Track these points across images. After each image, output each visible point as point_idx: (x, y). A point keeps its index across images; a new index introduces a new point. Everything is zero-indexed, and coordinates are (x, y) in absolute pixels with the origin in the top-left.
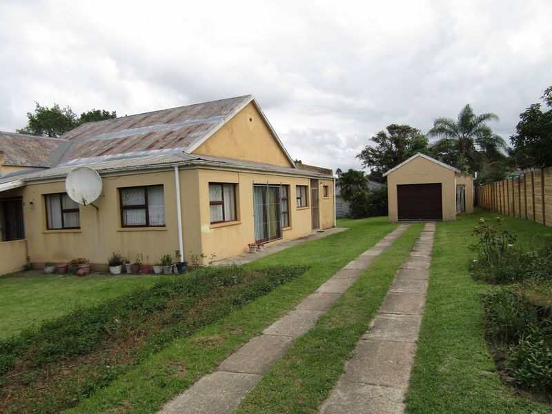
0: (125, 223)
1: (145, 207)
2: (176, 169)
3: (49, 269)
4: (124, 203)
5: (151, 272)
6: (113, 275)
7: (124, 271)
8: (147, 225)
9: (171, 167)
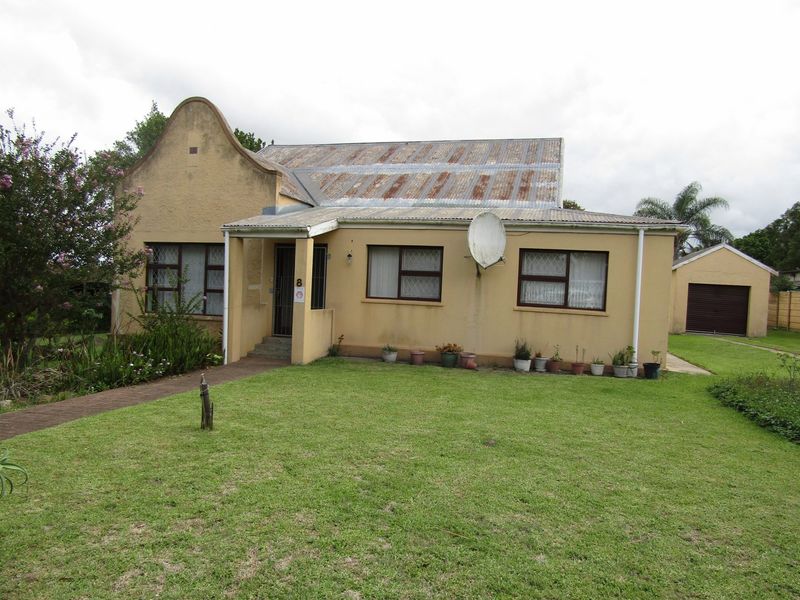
0: (522, 300)
1: (564, 280)
2: (642, 233)
3: (393, 356)
4: (525, 273)
5: (589, 372)
6: (521, 371)
7: (533, 368)
8: (565, 306)
9: (635, 230)
